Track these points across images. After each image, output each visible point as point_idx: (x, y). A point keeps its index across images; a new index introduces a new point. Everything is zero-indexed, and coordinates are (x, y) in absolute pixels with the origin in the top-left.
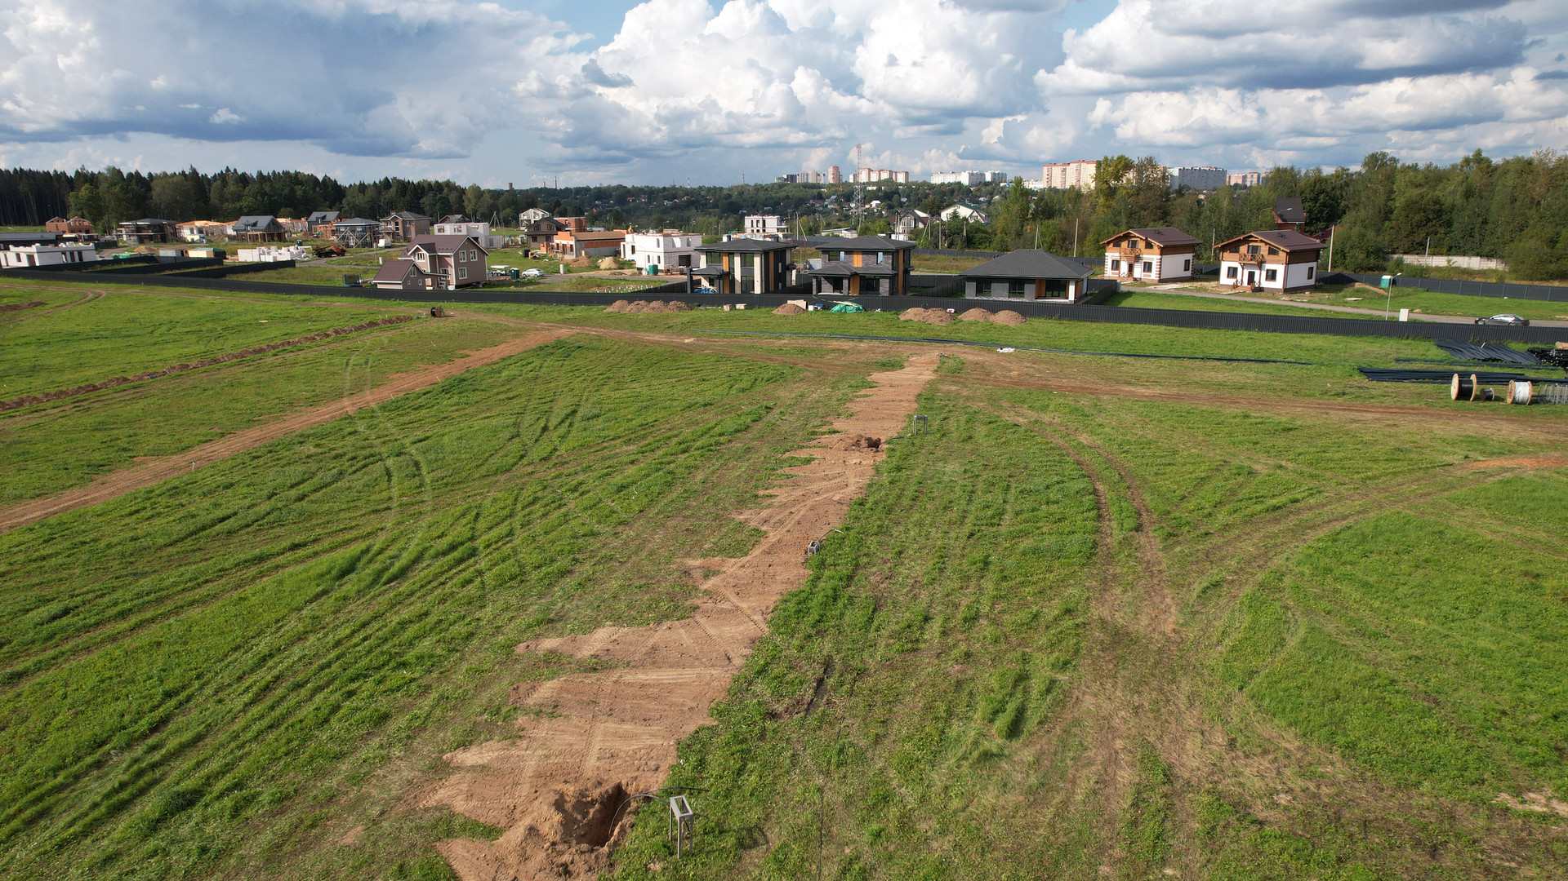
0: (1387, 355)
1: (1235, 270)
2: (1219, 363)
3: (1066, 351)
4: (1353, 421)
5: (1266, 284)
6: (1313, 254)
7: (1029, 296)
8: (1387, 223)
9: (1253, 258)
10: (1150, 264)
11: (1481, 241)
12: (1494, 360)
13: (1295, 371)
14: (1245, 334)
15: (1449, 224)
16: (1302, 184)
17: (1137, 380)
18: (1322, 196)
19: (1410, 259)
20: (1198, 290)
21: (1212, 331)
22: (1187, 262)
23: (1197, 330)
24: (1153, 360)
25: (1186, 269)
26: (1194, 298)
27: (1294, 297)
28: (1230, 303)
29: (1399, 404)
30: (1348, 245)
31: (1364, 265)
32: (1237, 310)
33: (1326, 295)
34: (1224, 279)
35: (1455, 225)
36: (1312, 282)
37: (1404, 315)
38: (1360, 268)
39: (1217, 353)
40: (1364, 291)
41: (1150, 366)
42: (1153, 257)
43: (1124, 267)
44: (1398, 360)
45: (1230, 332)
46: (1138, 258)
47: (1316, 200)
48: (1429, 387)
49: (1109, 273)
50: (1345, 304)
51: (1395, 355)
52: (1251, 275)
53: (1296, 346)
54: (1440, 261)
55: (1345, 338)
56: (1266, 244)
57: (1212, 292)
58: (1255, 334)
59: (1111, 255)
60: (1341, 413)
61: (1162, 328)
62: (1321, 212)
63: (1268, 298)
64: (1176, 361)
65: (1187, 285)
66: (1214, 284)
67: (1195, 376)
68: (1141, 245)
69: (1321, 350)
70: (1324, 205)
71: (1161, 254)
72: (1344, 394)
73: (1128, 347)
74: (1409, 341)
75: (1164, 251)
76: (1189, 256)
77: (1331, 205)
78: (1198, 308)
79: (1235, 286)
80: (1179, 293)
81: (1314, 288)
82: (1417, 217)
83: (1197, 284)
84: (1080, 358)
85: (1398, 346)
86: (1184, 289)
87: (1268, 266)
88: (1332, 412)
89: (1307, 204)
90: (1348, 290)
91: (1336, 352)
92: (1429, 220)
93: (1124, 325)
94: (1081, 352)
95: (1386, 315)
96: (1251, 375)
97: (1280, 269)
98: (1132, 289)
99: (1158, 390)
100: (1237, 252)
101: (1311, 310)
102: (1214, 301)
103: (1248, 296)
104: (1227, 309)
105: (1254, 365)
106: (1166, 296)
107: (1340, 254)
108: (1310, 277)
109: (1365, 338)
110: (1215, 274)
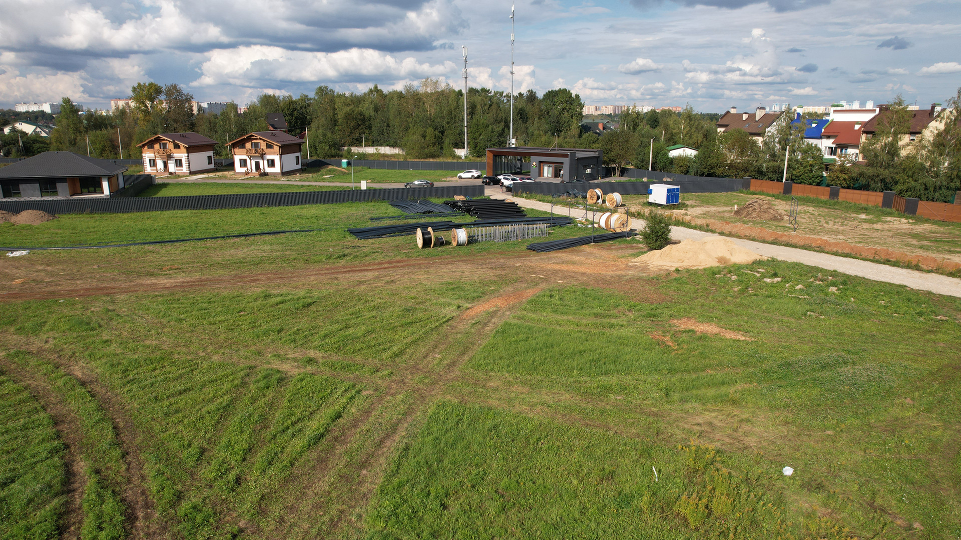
0: (363, 216)
1: (245, 161)
2: (238, 240)
3: (90, 246)
4: (360, 283)
5: (269, 170)
6: (297, 147)
7: (62, 194)
8: (336, 128)
9: (256, 152)
10: (181, 160)
11: (388, 137)
12: (429, 212)
13: (301, 239)
14: (257, 210)
15: (370, 127)
16: (282, 104)
17: (160, 270)
18: (295, 112)
19: (354, 149)
20: (220, 178)
21: (231, 211)
22: (209, 158)
23: (219, 211)
24: (178, 244)
25: (210, 163)
26: (217, 184)
27: (290, 178)
28: (244, 186)
29: (387, 259)
30: (317, 141)
31: (329, 154)
32: (250, 191)
33: (311, 175)
34: (238, 168)
35: (373, 128)
36: (299, 166)
37: (364, 185)
38: (327, 156)
39: (236, 230)
40: (334, 170)
41: (174, 252)
42: (182, 155)
43: (160, 164)
44: (372, 219)
45: (245, 210)
46: (170, 157)
47: (292, 115)
48: (400, 239)
49: (148, 170)
50: (324, 180)
51: (369, 216)
52: (257, 164)
53: (298, 216)
54: (370, 150)
55: (331, 205)
56: (264, 141)
57: (230, 179)
58: (266, 209)
59: (148, 155)
60: (347, 275)
61: (188, 212)
62: (296, 123)
63: (272, 180)
64: (200, 243)
65: (211, 175)
66: (231, 173)
67: (217, 257)
68: (170, 146)
69: (317, 218)
70: (297, 118)
71: (188, 152)
72: (344, 255)
73: (155, 234)
74: (373, 204)
75: (190, 150)
76: (211, 153)
77: (302, 118)
78: (220, 192)
79: (247, 173)
80: (204, 181)
81: (301, 171)
82: (353, 124)
83: (220, 174)
84: (104, 251)
85: (368, 208)
86: (209, 178)
87: (269, 157)
88: (340, 276)
89: (287, 118)
90: (323, 171)
91: (328, 218)
92: (359, 125)
93: (154, 213)
94: (107, 245)
95: (353, 185)
96: (267, 247)
97: (277, 158)
98: (166, 181)
99: (180, 278)
100: (244, 147)
101: (303, 186)
102: (232, 185)
103: (257, 179)
104: (242, 191)
105: (267, 238)
106: (195, 184)
107: (313, 147)
108: (298, 163)
109: (344, 204)
110: (231, 166)
